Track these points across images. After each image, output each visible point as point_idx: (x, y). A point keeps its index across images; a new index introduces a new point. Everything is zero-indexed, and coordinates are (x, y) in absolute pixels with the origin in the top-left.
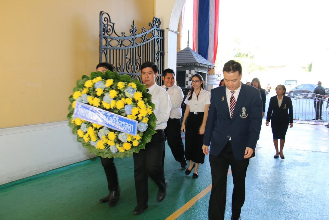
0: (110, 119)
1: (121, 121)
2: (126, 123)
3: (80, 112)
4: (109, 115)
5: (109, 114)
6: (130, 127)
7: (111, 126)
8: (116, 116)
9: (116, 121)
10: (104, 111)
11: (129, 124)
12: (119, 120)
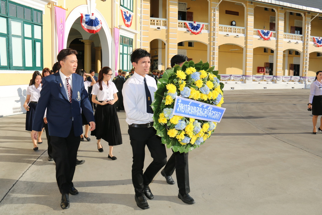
0: (205, 110)
1: (213, 111)
2: (217, 112)
3: (180, 108)
4: (205, 107)
5: (206, 105)
6: (219, 115)
7: (204, 117)
8: (211, 107)
9: (210, 112)
10: (201, 104)
11: (219, 113)
12: (212, 110)
